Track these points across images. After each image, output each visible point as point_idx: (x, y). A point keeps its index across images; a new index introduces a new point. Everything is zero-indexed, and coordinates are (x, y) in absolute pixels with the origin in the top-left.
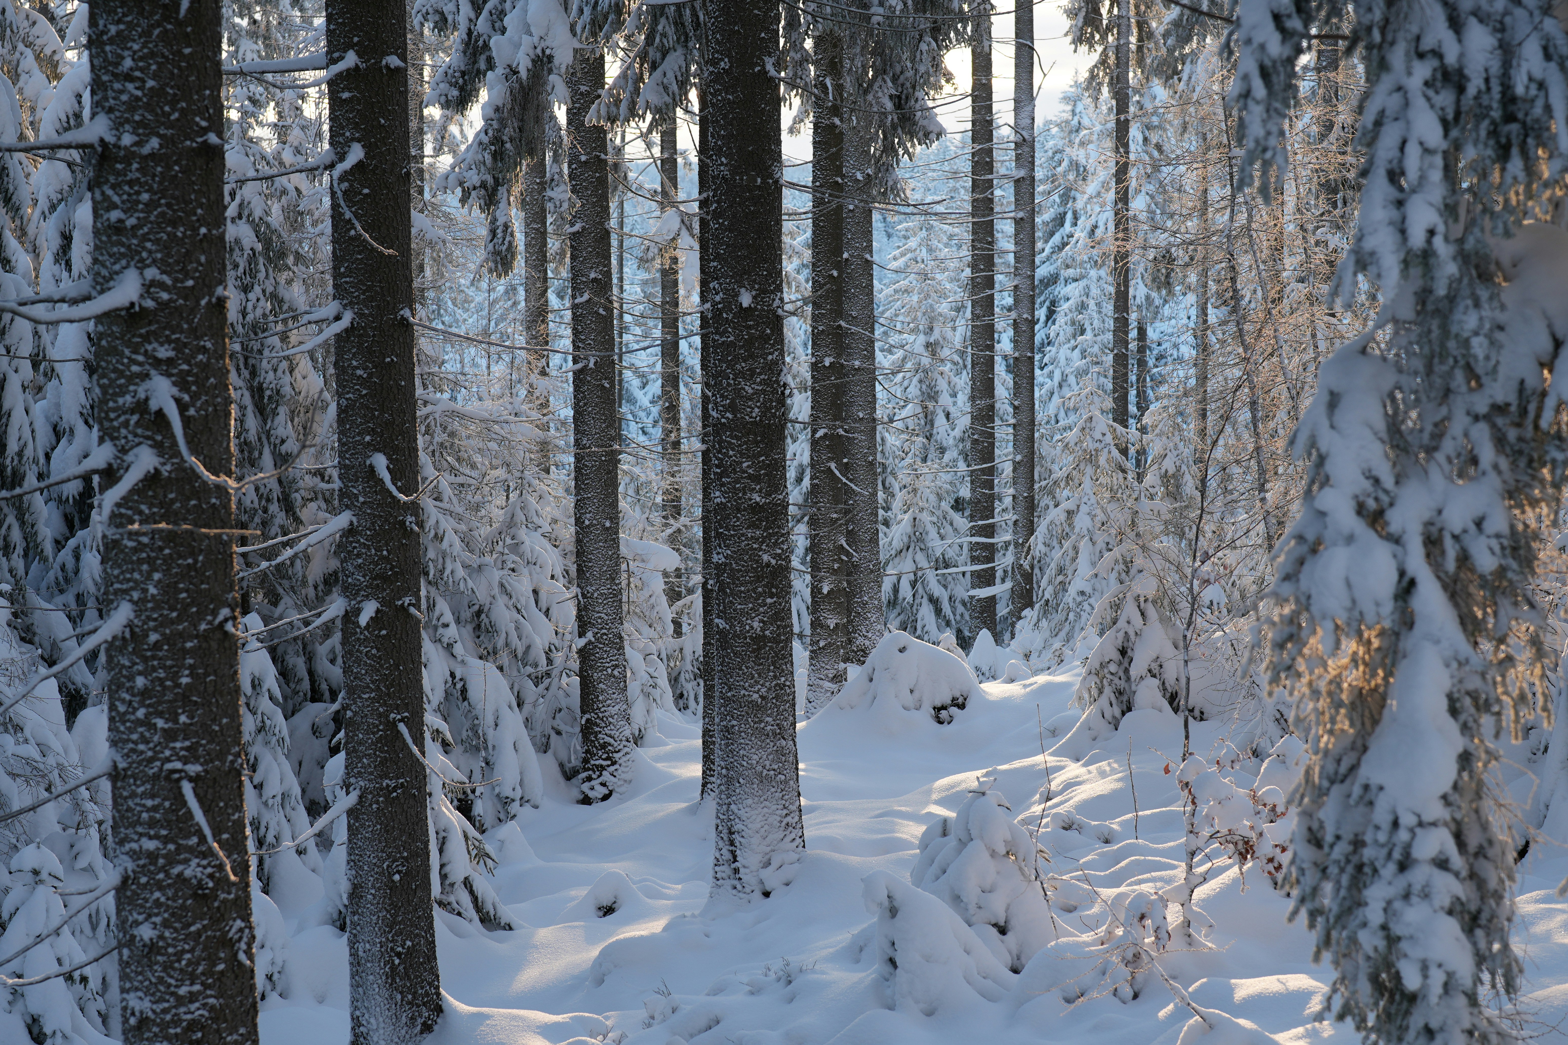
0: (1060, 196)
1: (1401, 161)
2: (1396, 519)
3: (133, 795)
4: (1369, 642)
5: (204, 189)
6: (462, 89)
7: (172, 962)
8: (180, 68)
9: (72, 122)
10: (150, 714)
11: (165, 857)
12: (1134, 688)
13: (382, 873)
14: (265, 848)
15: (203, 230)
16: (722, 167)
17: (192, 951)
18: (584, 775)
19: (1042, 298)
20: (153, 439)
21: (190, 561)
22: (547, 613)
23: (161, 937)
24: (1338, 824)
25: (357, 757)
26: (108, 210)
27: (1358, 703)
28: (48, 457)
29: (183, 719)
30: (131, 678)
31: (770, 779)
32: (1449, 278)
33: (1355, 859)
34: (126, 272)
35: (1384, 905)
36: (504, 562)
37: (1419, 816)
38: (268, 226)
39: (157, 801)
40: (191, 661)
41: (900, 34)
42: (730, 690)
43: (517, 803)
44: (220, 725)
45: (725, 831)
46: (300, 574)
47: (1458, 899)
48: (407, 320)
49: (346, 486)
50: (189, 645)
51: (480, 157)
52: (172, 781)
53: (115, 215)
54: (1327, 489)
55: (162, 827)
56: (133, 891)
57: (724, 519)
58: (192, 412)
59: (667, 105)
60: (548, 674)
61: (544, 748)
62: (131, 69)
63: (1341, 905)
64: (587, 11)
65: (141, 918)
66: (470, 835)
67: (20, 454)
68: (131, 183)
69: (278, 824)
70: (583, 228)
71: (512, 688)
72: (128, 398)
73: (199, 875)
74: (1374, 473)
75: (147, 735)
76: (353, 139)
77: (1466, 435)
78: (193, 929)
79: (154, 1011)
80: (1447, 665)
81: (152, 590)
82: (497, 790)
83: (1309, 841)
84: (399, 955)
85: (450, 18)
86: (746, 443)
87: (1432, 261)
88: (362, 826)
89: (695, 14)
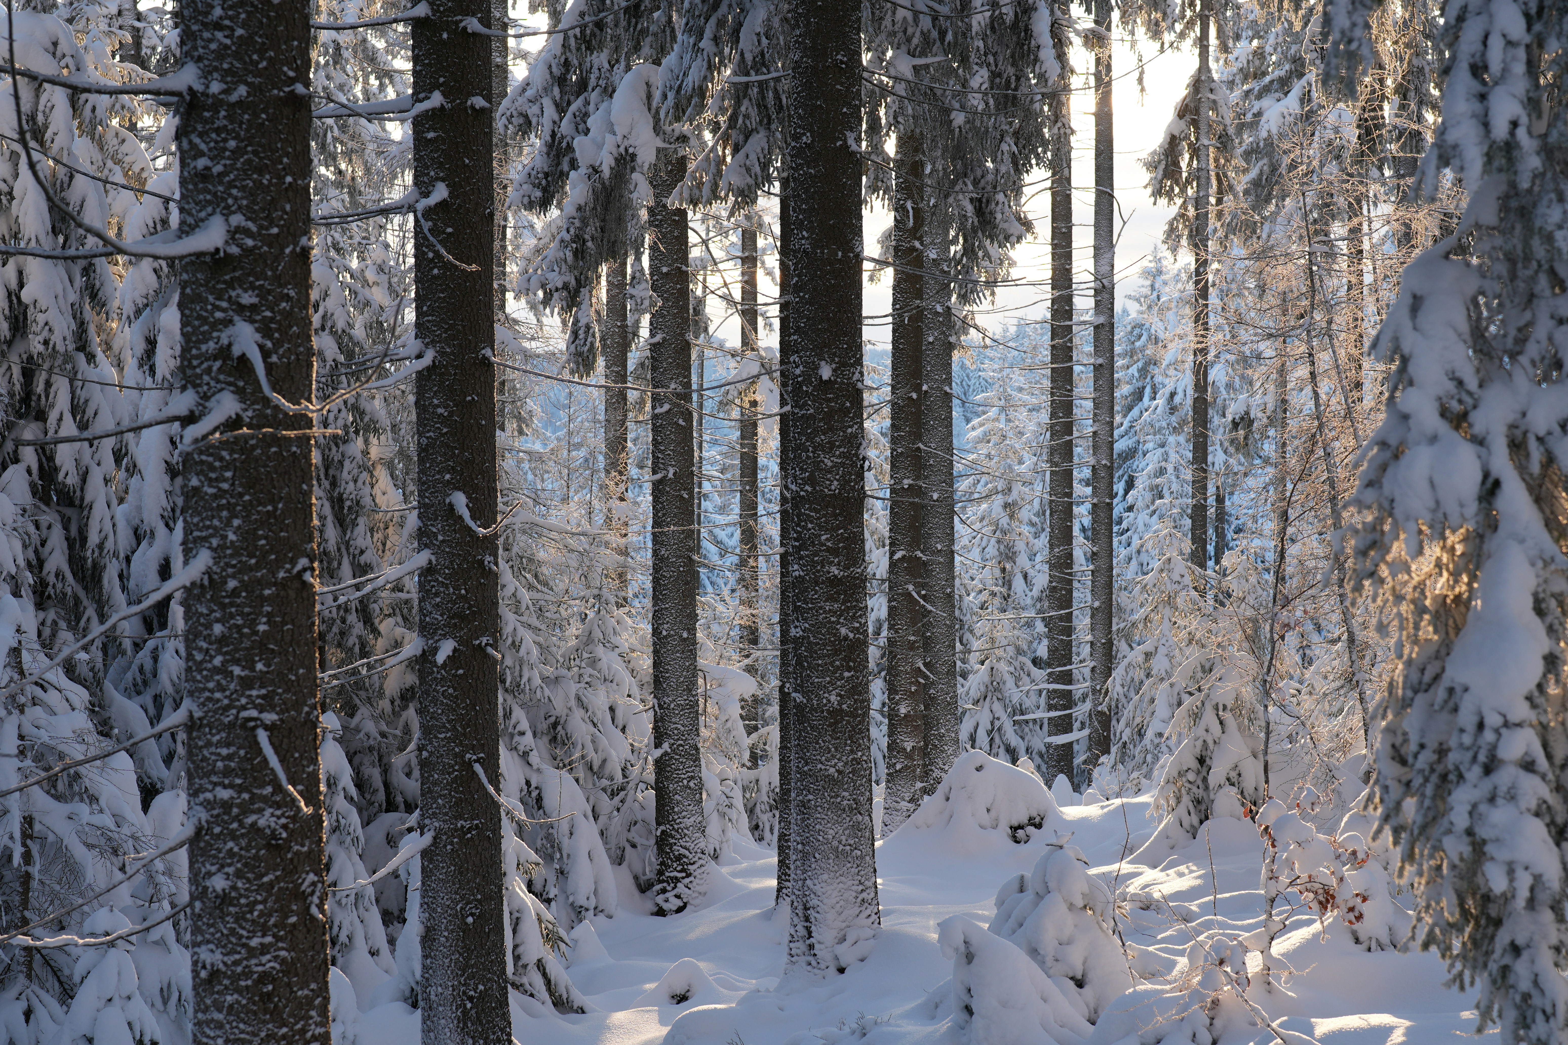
0: (1139, 371)
1: (1483, 54)
2: (1480, 421)
3: (209, 744)
4: (1453, 549)
5: (291, 138)
6: (545, 190)
7: (244, 913)
8: (268, 17)
9: (159, 227)
10: (227, 661)
11: (239, 806)
12: (1212, 796)
13: (455, 916)
14: (337, 948)
15: (289, 179)
16: (803, 240)
17: (264, 902)
18: (658, 887)
19: (1121, 472)
20: (235, 385)
21: (270, 508)
22: (623, 730)
23: (234, 888)
24: (1423, 732)
25: (432, 798)
26: (195, 158)
27: (1442, 611)
28: (128, 560)
29: (259, 666)
30: (208, 626)
31: (845, 854)
32: (1533, 171)
33: (1440, 768)
34: (212, 218)
35: (1469, 808)
36: (581, 675)
37: (1505, 716)
38: (351, 338)
39: (232, 750)
40: (269, 609)
41: (982, 135)
42: (807, 764)
43: (591, 912)
44: (296, 675)
45: (800, 907)
46: (377, 685)
47: (1545, 802)
48: (488, 359)
49: (425, 525)
50: (267, 592)
51: (561, 254)
52: (248, 729)
53: (202, 163)
54: (1410, 389)
55: (237, 776)
56: (207, 842)
57: (802, 592)
58: (274, 358)
59: (749, 187)
60: (623, 789)
61: (619, 860)
62: (221, 18)
63: (1425, 816)
64: (671, 96)
65: (214, 869)
66: (544, 918)
67: (101, 546)
68: (218, 131)
69: (352, 924)
70: (664, 339)
71: (588, 800)
72: (211, 344)
73: (273, 825)
74: (1457, 374)
75: (224, 682)
76: (438, 179)
77: (1550, 339)
78: (265, 879)
79: (225, 963)
80: (1533, 565)
81: (232, 537)
82: (571, 899)
83: (1393, 758)
84: (471, 999)
85: (534, 121)
86: (824, 516)
87: (1515, 153)
88: (436, 867)
89: (777, 97)
